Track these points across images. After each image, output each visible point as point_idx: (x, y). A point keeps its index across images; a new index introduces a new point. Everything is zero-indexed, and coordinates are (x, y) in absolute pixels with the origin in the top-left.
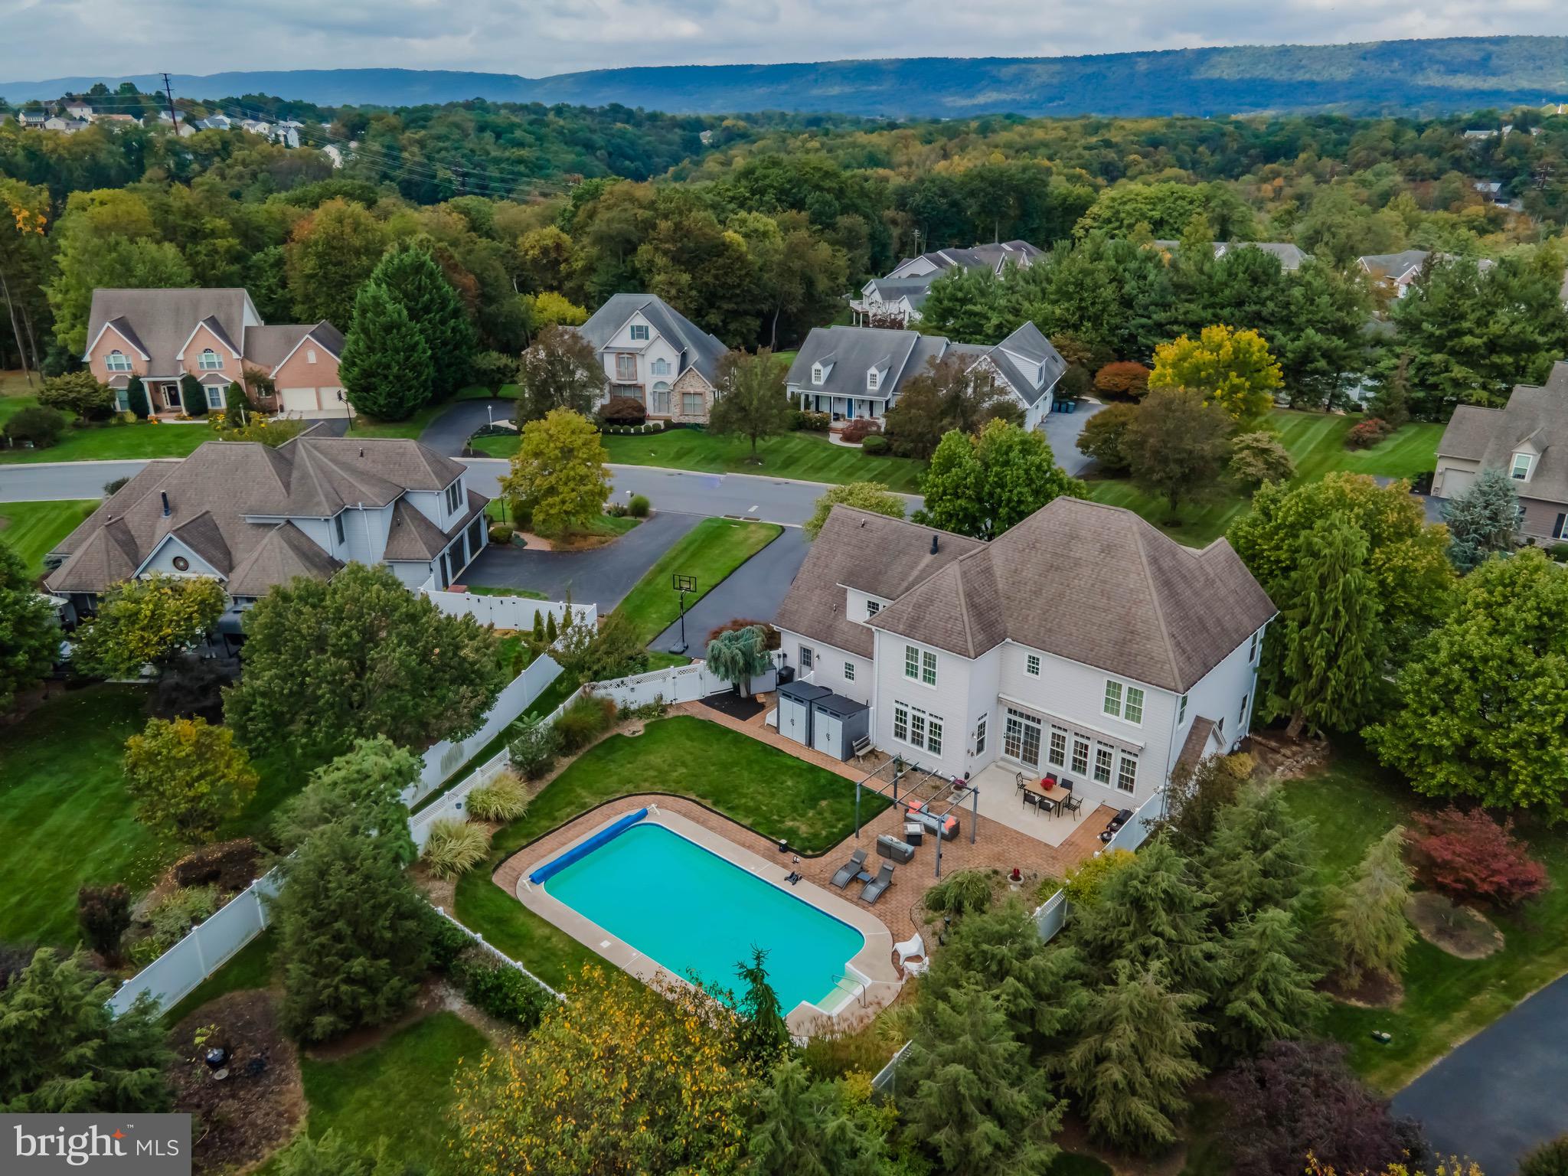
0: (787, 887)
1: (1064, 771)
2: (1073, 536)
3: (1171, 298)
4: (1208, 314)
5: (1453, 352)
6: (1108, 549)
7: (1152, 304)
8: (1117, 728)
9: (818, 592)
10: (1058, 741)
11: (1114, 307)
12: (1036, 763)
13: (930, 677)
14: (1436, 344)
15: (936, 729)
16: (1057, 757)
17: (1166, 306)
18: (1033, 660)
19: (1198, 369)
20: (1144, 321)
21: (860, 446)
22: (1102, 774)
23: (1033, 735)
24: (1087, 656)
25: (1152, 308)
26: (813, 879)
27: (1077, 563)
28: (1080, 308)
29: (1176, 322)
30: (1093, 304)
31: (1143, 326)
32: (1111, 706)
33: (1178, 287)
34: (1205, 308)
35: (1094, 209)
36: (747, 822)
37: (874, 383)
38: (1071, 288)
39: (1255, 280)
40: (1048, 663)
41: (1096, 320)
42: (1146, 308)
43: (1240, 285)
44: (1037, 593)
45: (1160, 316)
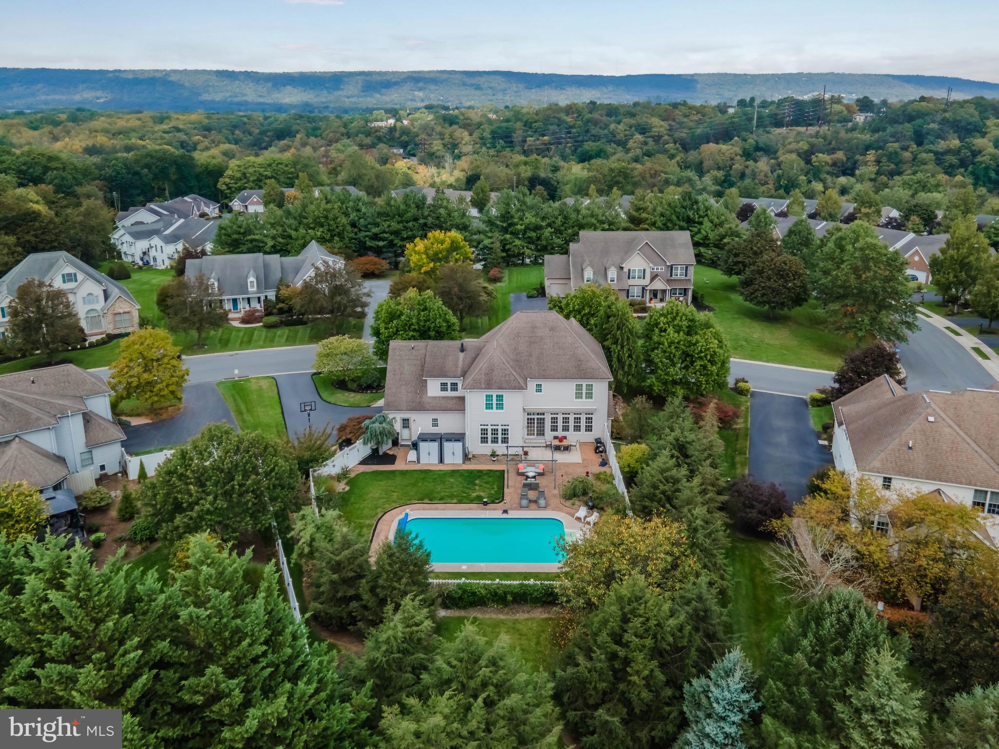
0: (505, 516)
1: (560, 433)
2: (534, 328)
3: (378, 220)
4: (400, 226)
5: (512, 233)
6: (552, 329)
7: (369, 224)
8: (583, 404)
9: (403, 387)
10: (554, 420)
11: (349, 228)
12: (543, 435)
13: (500, 406)
14: (505, 230)
15: (505, 432)
16: (554, 429)
17: (377, 225)
18: (539, 386)
19: (436, 254)
20: (368, 233)
21: (261, 324)
22: (577, 428)
23: (541, 422)
24: (566, 376)
25: (369, 226)
26: (511, 509)
27: (542, 338)
28: (329, 230)
29: (384, 232)
30: (337, 227)
31: (367, 236)
32: (579, 395)
33: (380, 214)
34: (398, 223)
35: (229, 172)
36: (455, 501)
37: (252, 286)
38: (323, 220)
39: (418, 207)
40: (546, 385)
41: (340, 235)
42: (366, 226)
43: (413, 211)
44: (530, 355)
45: (375, 230)
